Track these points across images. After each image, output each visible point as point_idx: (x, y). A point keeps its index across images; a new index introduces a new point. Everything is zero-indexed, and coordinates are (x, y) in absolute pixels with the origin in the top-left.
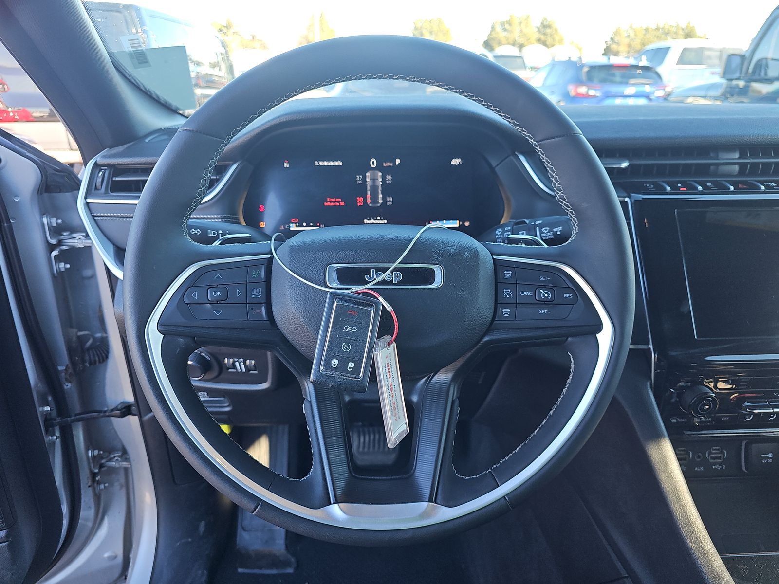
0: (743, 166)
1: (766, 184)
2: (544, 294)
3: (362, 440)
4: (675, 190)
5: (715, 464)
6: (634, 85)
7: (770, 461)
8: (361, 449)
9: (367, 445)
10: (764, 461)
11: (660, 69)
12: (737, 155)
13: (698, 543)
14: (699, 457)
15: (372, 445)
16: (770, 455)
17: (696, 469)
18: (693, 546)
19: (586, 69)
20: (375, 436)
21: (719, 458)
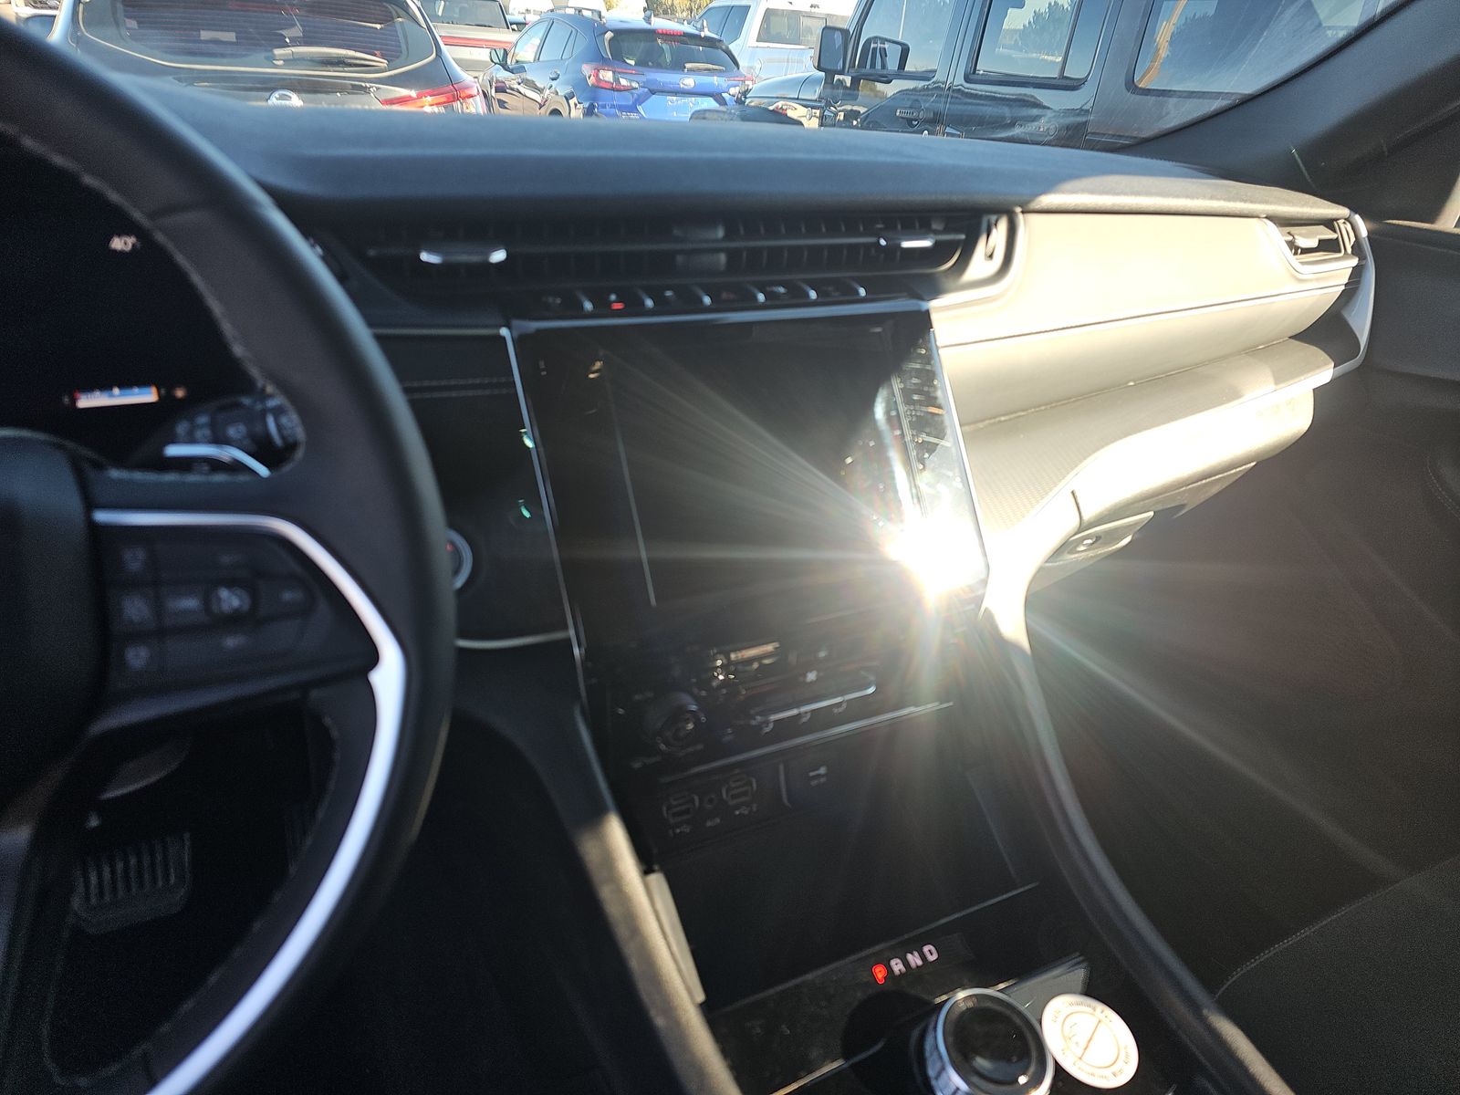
0: (733, 255)
1: (768, 289)
2: (230, 600)
3: (94, 879)
4: (603, 308)
5: (737, 807)
6: (691, 71)
7: (823, 780)
8: (94, 901)
9: (107, 889)
10: (814, 783)
11: (734, 48)
12: (720, 233)
13: (669, 1009)
14: (711, 801)
15: (120, 885)
16: (822, 770)
17: (709, 824)
18: (660, 1021)
19: (609, 35)
20: (126, 863)
21: (745, 794)
